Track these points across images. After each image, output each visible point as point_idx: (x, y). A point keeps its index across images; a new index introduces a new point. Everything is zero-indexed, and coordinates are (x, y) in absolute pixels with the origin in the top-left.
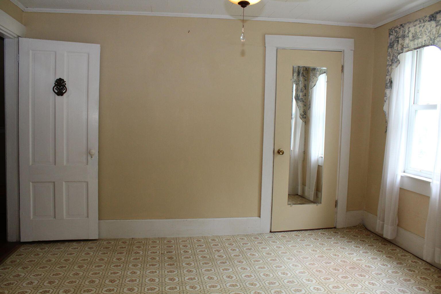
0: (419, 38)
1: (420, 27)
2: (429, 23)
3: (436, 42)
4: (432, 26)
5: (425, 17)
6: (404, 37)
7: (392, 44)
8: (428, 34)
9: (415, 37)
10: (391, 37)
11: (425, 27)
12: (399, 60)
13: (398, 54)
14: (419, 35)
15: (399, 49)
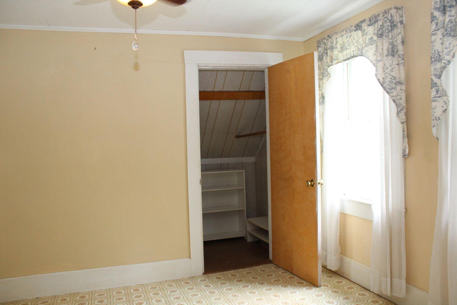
0: (347, 49)
1: (347, 37)
2: (355, 33)
3: (364, 52)
4: (358, 36)
5: (351, 26)
6: (332, 48)
7: (321, 57)
8: (356, 44)
9: (343, 48)
10: (320, 49)
11: (352, 37)
12: (329, 74)
13: (328, 67)
14: (347, 45)
15: (328, 61)
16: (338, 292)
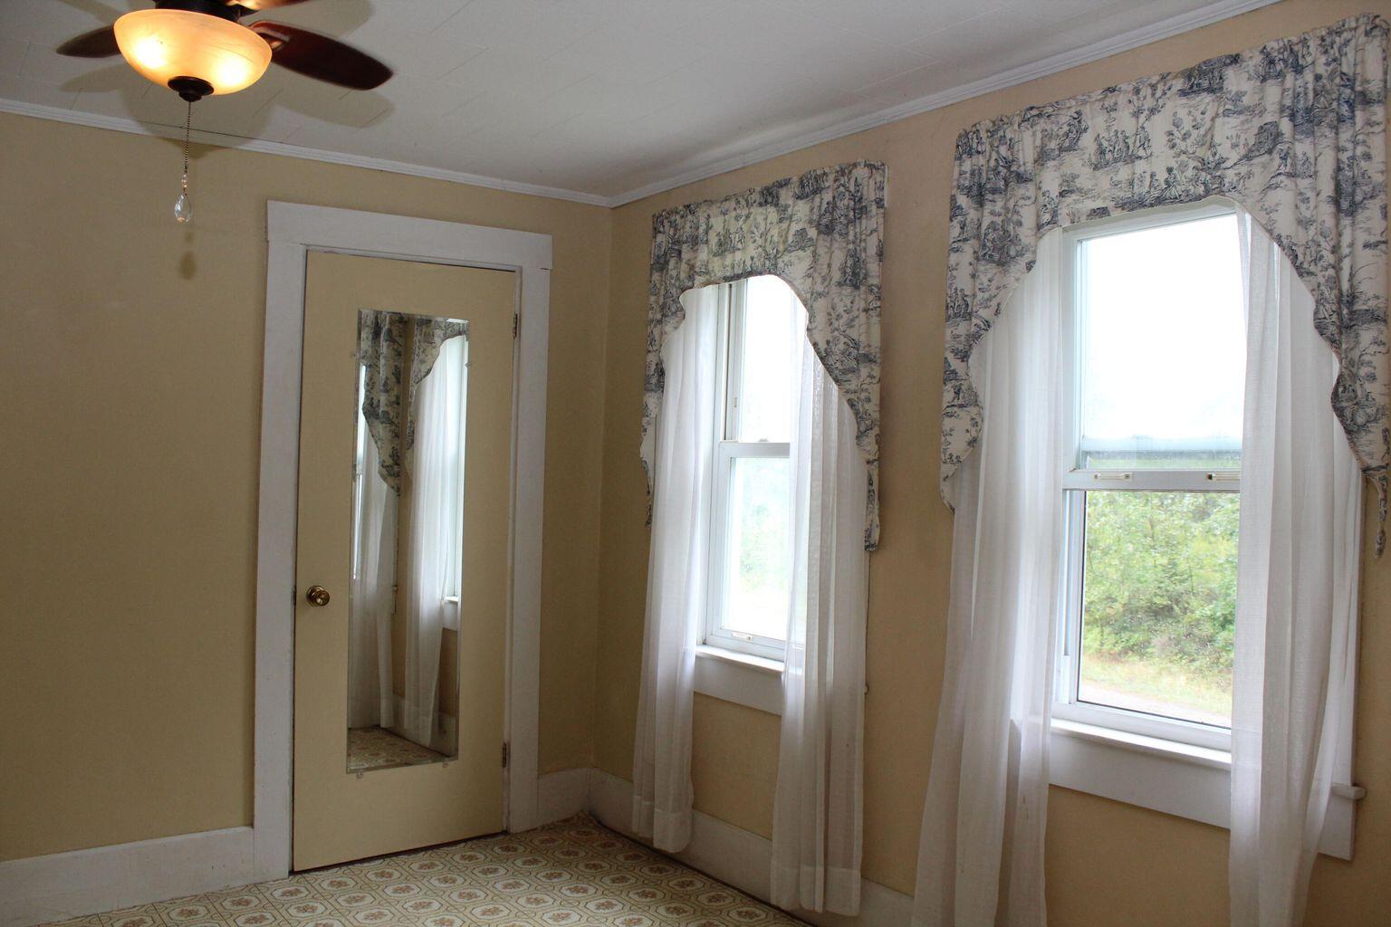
0: (734, 249)
1: (737, 218)
2: (760, 210)
3: (781, 264)
4: (769, 221)
5: (751, 191)
6: (695, 242)
7: (662, 261)
8: (760, 241)
9: (724, 246)
10: (660, 238)
11: (749, 221)
12: (682, 309)
13: (679, 291)
14: (737, 239)
15: (683, 276)
16: (685, 912)
